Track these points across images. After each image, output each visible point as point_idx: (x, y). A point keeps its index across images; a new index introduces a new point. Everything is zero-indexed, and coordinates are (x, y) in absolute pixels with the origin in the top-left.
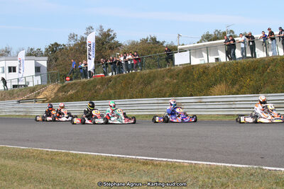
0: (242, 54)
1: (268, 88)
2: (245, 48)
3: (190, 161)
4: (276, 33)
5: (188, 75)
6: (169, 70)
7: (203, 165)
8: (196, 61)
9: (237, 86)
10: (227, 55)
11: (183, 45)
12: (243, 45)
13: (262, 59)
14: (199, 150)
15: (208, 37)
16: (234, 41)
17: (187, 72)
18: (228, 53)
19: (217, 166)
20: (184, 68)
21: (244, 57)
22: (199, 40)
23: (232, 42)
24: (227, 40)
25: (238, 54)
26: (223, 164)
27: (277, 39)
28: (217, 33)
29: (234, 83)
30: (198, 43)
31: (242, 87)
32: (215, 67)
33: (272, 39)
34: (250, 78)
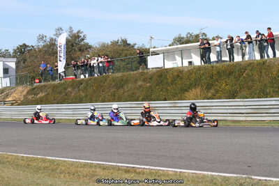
0: (218, 58)
1: (244, 93)
2: (221, 51)
3: (174, 170)
4: (254, 36)
5: (162, 78)
6: (142, 74)
7: (189, 173)
8: (169, 65)
9: (212, 91)
10: (202, 59)
11: (155, 47)
12: (218, 49)
13: (238, 63)
14: (181, 158)
15: (180, 40)
16: (209, 44)
17: (161, 76)
18: (202, 57)
19: (204, 175)
20: (157, 72)
21: (219, 61)
22: (171, 43)
23: (207, 46)
24: (202, 44)
25: (213, 57)
26: (209, 173)
27: (254, 42)
28: (189, 35)
29: (209, 87)
30: (170, 46)
31: (217, 92)
32: (189, 71)
33: (249, 43)
34: (226, 82)
